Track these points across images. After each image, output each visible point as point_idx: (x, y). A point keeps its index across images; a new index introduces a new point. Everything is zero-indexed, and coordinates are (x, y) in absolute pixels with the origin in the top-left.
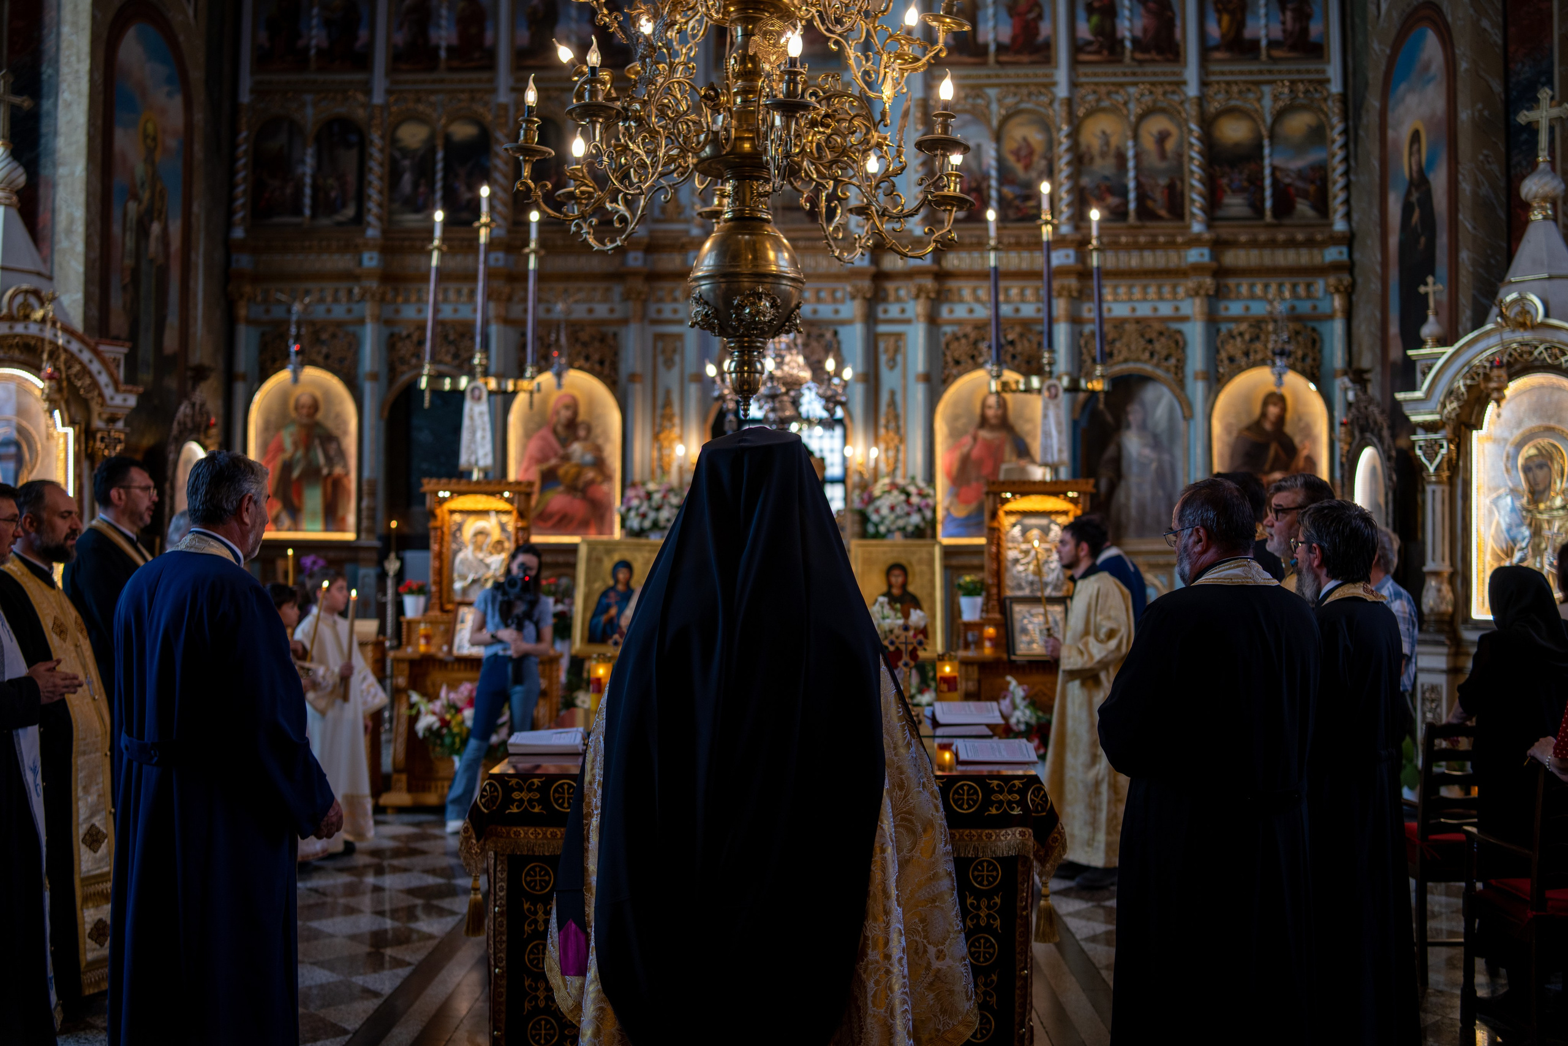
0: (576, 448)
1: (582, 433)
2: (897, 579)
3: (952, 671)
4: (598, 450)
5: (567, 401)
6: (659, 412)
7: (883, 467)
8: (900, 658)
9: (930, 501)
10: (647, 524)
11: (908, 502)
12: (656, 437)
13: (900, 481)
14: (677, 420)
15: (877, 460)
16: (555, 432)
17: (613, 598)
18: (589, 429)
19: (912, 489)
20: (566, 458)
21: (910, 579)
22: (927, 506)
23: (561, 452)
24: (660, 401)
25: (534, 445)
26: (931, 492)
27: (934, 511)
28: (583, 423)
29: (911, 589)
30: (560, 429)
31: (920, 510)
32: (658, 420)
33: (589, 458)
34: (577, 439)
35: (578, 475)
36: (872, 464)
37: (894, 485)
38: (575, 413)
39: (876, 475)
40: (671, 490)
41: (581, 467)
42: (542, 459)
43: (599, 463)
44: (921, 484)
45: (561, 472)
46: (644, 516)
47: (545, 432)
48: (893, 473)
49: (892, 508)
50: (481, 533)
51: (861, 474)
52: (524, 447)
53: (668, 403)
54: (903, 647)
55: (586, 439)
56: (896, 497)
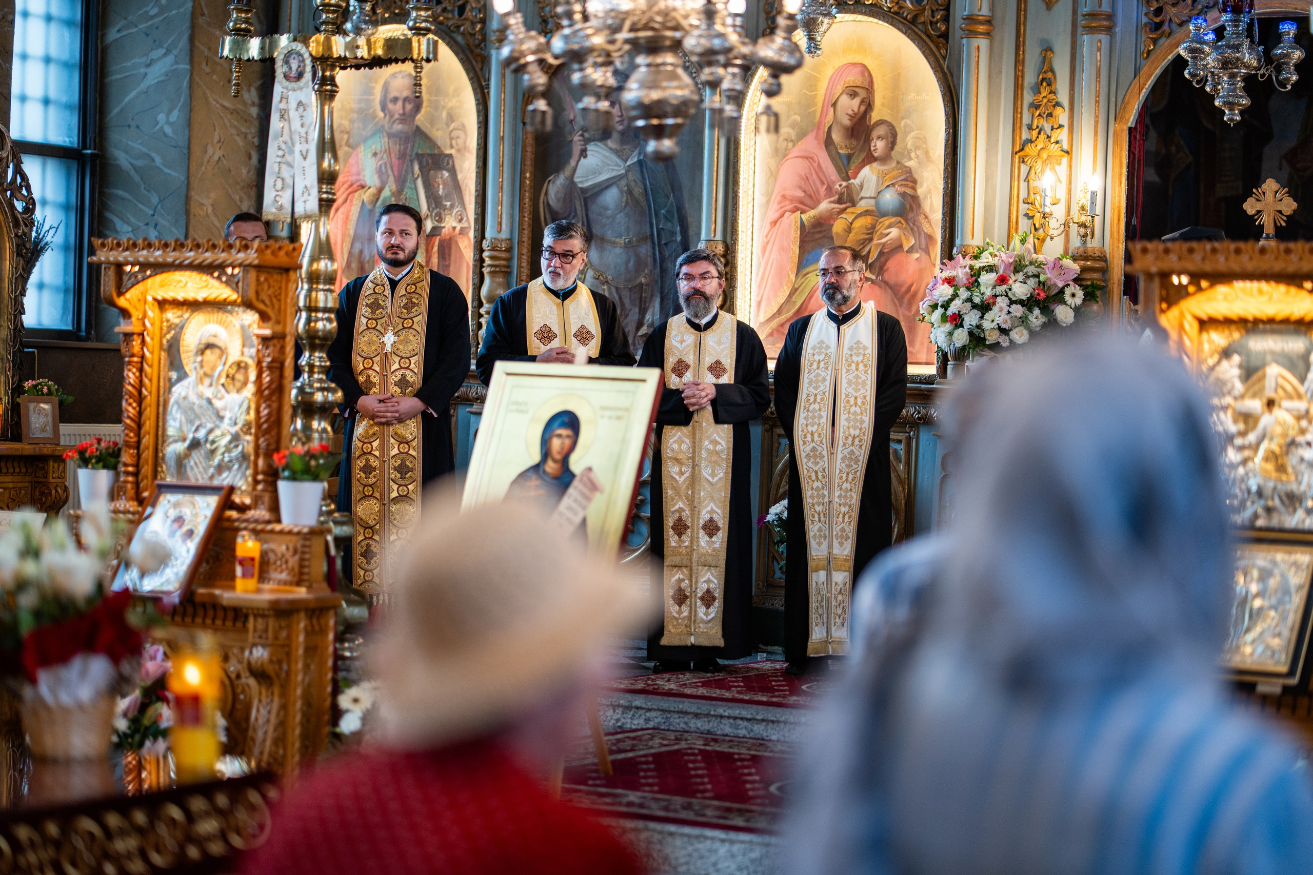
0: (868, 176)
1: (879, 146)
4: (910, 180)
5: (853, 78)
6: (1028, 98)
12: (1020, 151)
14: (1062, 116)
16: (828, 142)
18: (892, 139)
20: (847, 199)
23: (839, 185)
24: (1030, 78)
28: (881, 122)
30: (836, 137)
32: (1026, 119)
33: (890, 198)
34: (870, 159)
35: (871, 232)
38: (868, 105)
40: (1018, 267)
41: (878, 213)
42: (806, 200)
43: (911, 208)
45: (838, 227)
46: (957, 320)
47: (812, 145)
50: (211, 346)
52: (773, 175)
53: (1046, 79)
55: (885, 159)
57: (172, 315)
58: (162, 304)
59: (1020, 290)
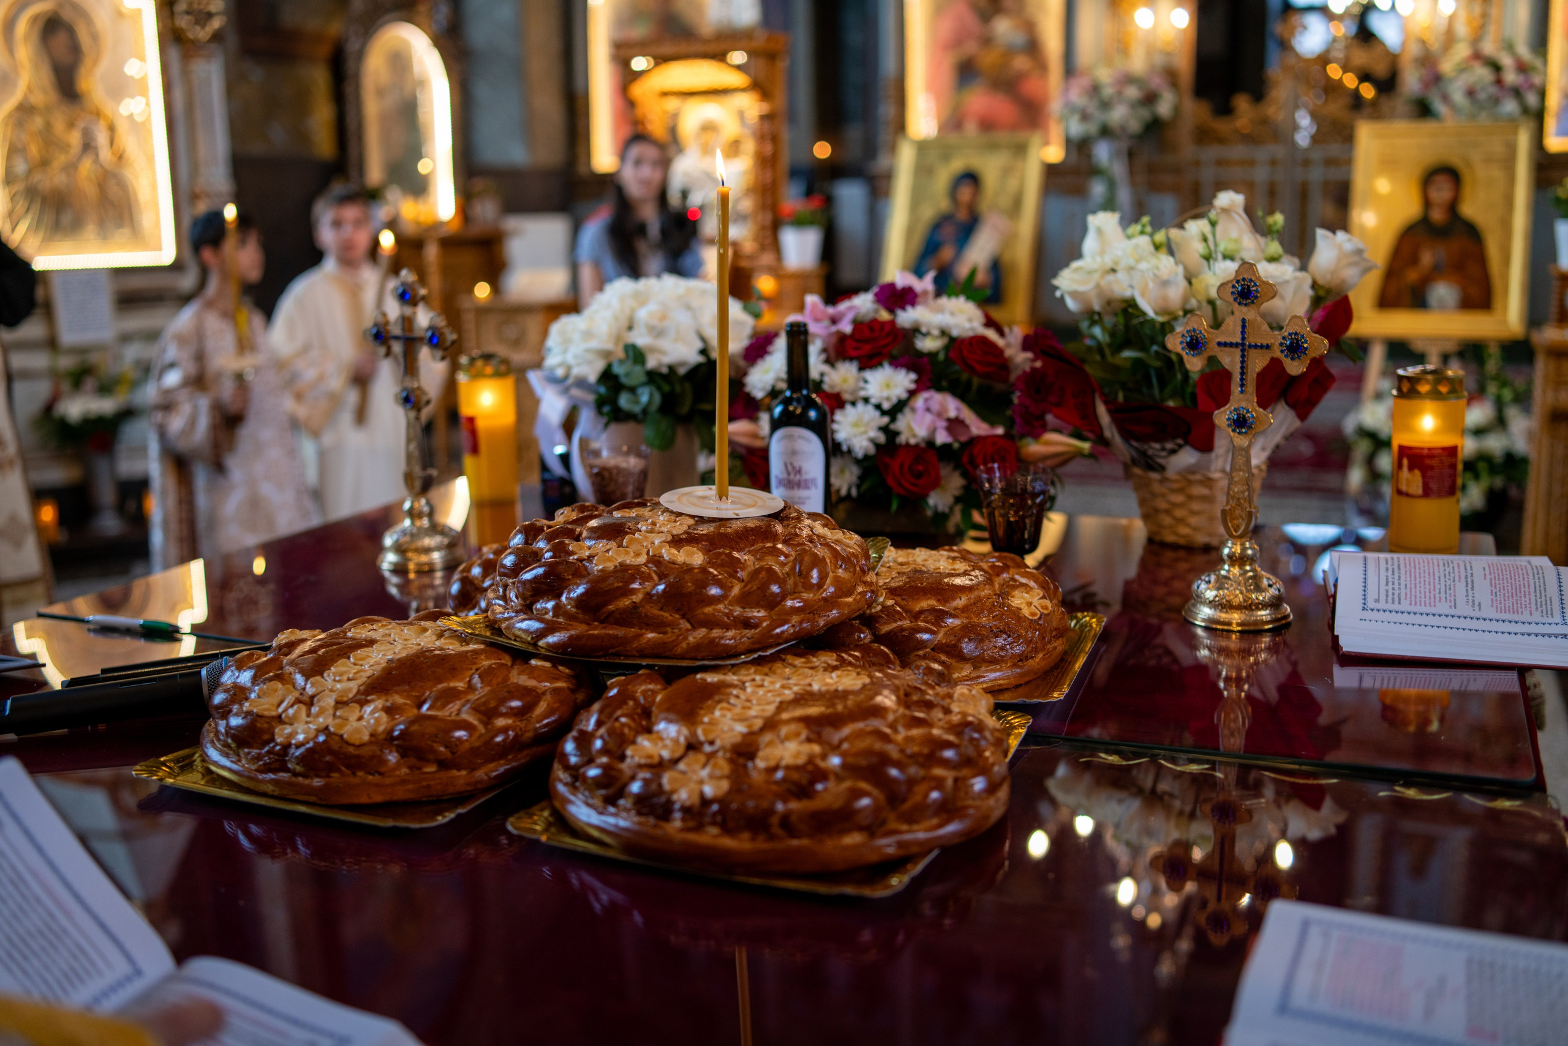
0: (1004, 28)
2: (1441, 193)
3: (1437, 431)
4: (1030, 27)
7: (1462, 29)
8: (1223, 399)
9: (1537, 80)
10: (1092, 128)
11: (1499, 82)
13: (1489, 47)
15: (1452, 19)
17: (948, 231)
19: (1507, 61)
20: (987, 41)
21: (1467, 190)
22: (1532, 86)
23: (981, 32)
25: (947, 25)
26: (1538, 63)
27: (1542, 94)
29: (1469, 209)
31: (1517, 93)
33: (1018, 39)
34: (1002, 11)
35: (1005, 64)
36: (1442, 25)
37: (1477, 56)
39: (1449, 38)
40: (1128, 79)
41: (1010, 52)
42: (956, 42)
43: (1033, 47)
44: (1524, 51)
45: (982, 60)
46: (1089, 118)
48: (1476, 40)
49: (1471, 93)
50: (709, 128)
51: (1423, 42)
54: (1230, 360)
55: (1014, 11)
56: (1483, 74)
57: (672, 104)
58: (665, 94)
59: (1132, 92)
